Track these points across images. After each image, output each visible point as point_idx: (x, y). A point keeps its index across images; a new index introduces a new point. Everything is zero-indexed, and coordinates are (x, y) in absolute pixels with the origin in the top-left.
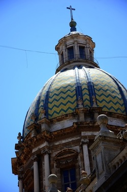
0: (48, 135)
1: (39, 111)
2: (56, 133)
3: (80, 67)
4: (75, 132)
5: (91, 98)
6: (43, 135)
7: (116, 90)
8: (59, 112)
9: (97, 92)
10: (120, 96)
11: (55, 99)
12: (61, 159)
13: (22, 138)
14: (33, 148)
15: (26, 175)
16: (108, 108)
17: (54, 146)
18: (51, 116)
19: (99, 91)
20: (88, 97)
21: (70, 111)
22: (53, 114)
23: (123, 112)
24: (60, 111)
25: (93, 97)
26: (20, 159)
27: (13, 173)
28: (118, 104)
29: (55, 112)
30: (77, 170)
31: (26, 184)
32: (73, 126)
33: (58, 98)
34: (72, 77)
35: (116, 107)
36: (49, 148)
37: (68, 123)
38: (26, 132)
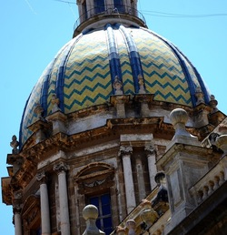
0: (64, 141)
1: (49, 100)
2: (78, 137)
3: (115, 26)
4: (109, 135)
5: (135, 78)
6: (55, 139)
7: (176, 66)
8: (83, 102)
9: (144, 68)
10: (182, 76)
11: (75, 81)
12: (86, 179)
13: (19, 144)
14: (39, 161)
15: (27, 206)
16: (163, 96)
17: (74, 157)
18: (69, 108)
19: (148, 66)
20: (131, 77)
21: (101, 101)
22: (72, 105)
23: (188, 102)
24: (85, 100)
25: (140, 77)
26: (16, 180)
27: (4, 202)
28: (179, 89)
29: (75, 101)
30: (113, 197)
31: (27, 220)
32: (106, 125)
33: (80, 78)
34: (103, 44)
35: (176, 94)
36: (67, 162)
37: (98, 121)
38: (26, 134)
